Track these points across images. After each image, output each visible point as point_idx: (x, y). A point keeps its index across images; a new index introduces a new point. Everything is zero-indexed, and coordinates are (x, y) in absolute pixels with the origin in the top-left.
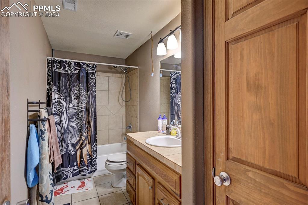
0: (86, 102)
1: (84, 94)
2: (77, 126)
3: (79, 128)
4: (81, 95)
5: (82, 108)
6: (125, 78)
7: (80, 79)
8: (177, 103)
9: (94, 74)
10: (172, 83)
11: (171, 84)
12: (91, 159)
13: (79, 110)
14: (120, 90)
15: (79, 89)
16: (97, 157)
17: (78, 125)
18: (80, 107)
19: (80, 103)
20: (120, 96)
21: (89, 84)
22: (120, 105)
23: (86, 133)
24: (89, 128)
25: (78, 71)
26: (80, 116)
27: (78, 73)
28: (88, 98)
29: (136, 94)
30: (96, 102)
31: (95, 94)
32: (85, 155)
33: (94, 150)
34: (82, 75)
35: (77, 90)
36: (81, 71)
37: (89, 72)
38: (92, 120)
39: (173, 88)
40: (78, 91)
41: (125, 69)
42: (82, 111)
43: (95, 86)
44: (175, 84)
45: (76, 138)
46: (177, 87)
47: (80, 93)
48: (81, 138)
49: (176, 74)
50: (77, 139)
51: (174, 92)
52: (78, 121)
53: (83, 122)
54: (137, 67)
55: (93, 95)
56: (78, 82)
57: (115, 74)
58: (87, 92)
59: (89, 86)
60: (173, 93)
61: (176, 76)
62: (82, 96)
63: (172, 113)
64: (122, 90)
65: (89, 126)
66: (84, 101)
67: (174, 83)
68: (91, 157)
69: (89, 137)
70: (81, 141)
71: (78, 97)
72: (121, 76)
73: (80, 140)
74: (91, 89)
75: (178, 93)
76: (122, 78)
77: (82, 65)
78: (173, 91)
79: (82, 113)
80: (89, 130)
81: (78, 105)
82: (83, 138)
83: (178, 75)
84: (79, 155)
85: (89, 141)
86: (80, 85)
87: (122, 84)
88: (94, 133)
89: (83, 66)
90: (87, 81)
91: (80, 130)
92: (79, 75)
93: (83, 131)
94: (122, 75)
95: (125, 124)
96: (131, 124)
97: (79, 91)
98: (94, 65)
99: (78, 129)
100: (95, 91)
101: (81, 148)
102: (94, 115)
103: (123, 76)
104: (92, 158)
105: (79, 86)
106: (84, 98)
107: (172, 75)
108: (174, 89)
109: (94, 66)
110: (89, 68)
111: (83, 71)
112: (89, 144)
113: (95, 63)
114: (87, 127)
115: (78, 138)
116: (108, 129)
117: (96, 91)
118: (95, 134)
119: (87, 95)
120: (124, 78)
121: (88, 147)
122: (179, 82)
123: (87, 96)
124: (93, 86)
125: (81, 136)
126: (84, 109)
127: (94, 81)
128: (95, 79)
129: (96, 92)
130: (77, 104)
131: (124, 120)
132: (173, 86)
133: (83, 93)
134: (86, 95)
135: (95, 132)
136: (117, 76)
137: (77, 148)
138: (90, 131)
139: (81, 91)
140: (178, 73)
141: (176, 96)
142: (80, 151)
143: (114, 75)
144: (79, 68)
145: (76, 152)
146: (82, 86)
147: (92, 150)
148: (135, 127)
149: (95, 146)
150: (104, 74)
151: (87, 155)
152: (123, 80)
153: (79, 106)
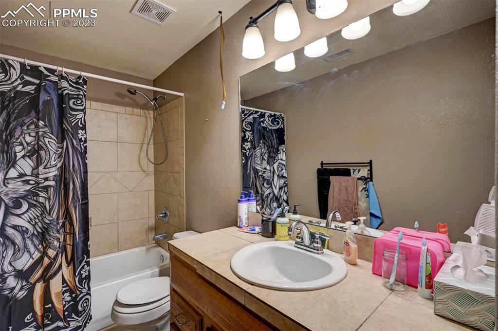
0: (59, 165)
1: (54, 146)
2: (34, 226)
3: (40, 230)
4: (44, 147)
5: (46, 179)
6: (152, 119)
7: (40, 109)
8: (254, 167)
9: (80, 99)
10: (247, 130)
11: (244, 133)
12: (74, 299)
13: (38, 184)
14: (143, 141)
15: (37, 133)
16: (91, 289)
17: (36, 222)
18: (41, 176)
19: (41, 168)
20: (143, 154)
21: (67, 122)
22: (144, 171)
23: (58, 239)
24: (68, 226)
25: (33, 87)
26: (41, 200)
27: (33, 92)
28: (64, 156)
29: (179, 150)
30: (85, 165)
31: (83, 147)
32: (57, 294)
33: (83, 276)
34: (43, 97)
35: (30, 136)
36: (42, 88)
37: (65, 93)
38: (75, 207)
39: (247, 139)
40: (35, 137)
41: (154, 99)
42: (46, 188)
43: (84, 128)
44: (251, 133)
45: (31, 256)
46: (254, 139)
47: (40, 143)
48: (44, 254)
49: (252, 113)
50: (34, 256)
51: (250, 147)
52: (35, 212)
53: (49, 214)
54: (182, 94)
55: (79, 149)
56: (33, 113)
57: (131, 109)
58: (62, 142)
59: (66, 126)
60: (247, 148)
61: (251, 117)
62: (47, 151)
63: (246, 185)
64: (146, 142)
65: (67, 222)
66: (53, 163)
67: (249, 131)
68: (74, 295)
69: (69, 249)
70: (46, 261)
71: (36, 152)
72: (145, 113)
73: (41, 259)
74: (72, 135)
75: (255, 149)
76: (146, 117)
77: (46, 73)
78: (248, 145)
79: (47, 192)
80: (68, 231)
81: (35, 172)
82: (51, 253)
83: (255, 116)
84: (41, 296)
85: (69, 258)
86: (41, 123)
87: (146, 129)
88: (82, 239)
89: (49, 76)
90: (62, 115)
91: (43, 233)
92: (38, 97)
93: (50, 235)
94: (146, 111)
95: (153, 209)
96: (167, 209)
97: (37, 137)
98: (79, 77)
99: (36, 233)
100: (83, 139)
101: (46, 279)
102: (82, 195)
103: (149, 115)
104: (77, 296)
105: (37, 126)
106: (53, 157)
107: (245, 115)
108: (249, 142)
109: (81, 81)
110: (64, 84)
111: (48, 89)
112: (68, 264)
113: (83, 74)
114: (64, 225)
115: (37, 255)
116: (116, 221)
117: (86, 138)
118: (84, 240)
119: (62, 148)
120: (150, 117)
121: (66, 271)
122: (257, 128)
123: (60, 150)
124: (76, 128)
125: (45, 248)
126: (52, 183)
127: (81, 115)
128: (82, 110)
129: (85, 141)
130: (33, 169)
131: (152, 201)
132: (247, 136)
133: (51, 143)
134: (59, 147)
135: (84, 236)
136: (135, 113)
137: (32, 280)
138: (70, 234)
139: (44, 137)
140: (255, 113)
141: (252, 153)
142: (44, 285)
143: (129, 109)
144: (37, 82)
145: (31, 290)
146: (45, 126)
147: (77, 279)
148: (177, 214)
149: (86, 266)
150: (106, 106)
151: (63, 293)
152: (149, 121)
153: (38, 174)
